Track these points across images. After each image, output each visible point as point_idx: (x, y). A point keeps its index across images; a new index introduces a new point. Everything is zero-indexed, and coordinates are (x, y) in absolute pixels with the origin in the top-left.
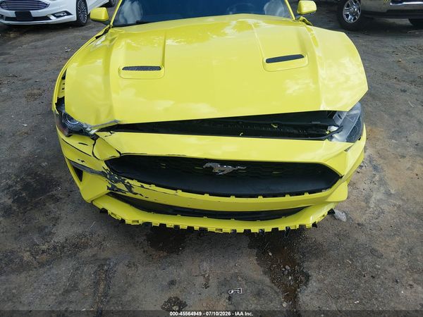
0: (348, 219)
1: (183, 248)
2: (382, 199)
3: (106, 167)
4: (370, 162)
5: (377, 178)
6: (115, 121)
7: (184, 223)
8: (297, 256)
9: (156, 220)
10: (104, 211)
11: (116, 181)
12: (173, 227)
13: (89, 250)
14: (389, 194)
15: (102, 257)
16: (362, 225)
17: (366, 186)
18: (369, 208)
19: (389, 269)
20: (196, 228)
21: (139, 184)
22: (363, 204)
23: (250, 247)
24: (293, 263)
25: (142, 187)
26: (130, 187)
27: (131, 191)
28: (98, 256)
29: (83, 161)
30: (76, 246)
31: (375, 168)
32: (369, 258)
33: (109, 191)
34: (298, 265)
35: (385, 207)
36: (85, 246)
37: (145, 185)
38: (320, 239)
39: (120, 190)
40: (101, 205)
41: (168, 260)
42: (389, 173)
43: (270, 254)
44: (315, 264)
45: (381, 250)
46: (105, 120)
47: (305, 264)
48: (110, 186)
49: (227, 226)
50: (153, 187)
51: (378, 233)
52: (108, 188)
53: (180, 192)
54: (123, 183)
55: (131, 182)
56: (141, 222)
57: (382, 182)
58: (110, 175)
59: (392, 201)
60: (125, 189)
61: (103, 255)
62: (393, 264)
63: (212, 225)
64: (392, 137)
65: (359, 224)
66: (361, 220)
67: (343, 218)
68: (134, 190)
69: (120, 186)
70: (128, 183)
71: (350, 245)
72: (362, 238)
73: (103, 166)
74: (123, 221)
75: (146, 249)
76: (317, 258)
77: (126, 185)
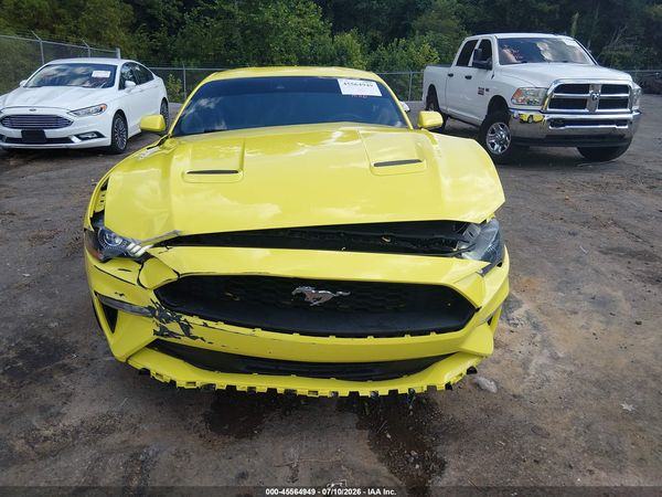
0: (499, 390)
1: (260, 431)
2: (545, 364)
3: (156, 300)
4: (528, 319)
5: (538, 338)
6: (175, 232)
7: (262, 384)
8: (427, 439)
9: (221, 381)
10: (146, 372)
11: (169, 320)
12: (246, 390)
13: (117, 436)
14: (555, 358)
15: (136, 444)
16: (519, 397)
17: (523, 349)
18: (529, 375)
19: (559, 451)
20: (280, 390)
21: (201, 321)
22: (520, 370)
23: (359, 427)
24: (421, 447)
25: (205, 325)
26: (186, 328)
27: (188, 334)
28: (131, 443)
29: (121, 295)
30: (97, 431)
31: (535, 326)
32: (531, 439)
33: (156, 337)
34: (430, 449)
35: (550, 373)
36: (111, 430)
37: (210, 323)
38: (459, 416)
39: (172, 334)
40: (139, 363)
41: (238, 446)
42: (554, 332)
43: (389, 436)
44: (453, 447)
45: (548, 427)
46: (161, 232)
47: (439, 448)
48: (158, 330)
49: (326, 388)
50: (221, 325)
51: (541, 406)
52: (156, 333)
53: (258, 332)
54: (178, 321)
55: (189, 319)
56: (198, 385)
57: (545, 343)
58: (160, 310)
59: (560, 366)
60: (180, 331)
61: (137, 442)
62: (564, 446)
63: (303, 386)
64: (559, 289)
65: (514, 396)
66: (518, 391)
67: (492, 388)
68: (193, 332)
69: (174, 327)
70: (185, 320)
71: (502, 423)
72: (520, 414)
73: (150, 298)
74: (173, 383)
75: (203, 433)
76: (456, 439)
77: (182, 325)
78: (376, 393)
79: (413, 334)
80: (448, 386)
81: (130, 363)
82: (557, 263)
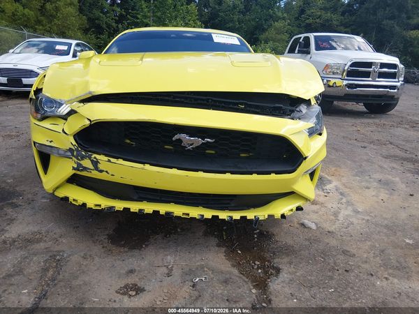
0: (318, 228)
1: (147, 246)
2: (350, 215)
3: (74, 143)
4: (337, 190)
5: (344, 200)
6: (90, 93)
7: (149, 208)
8: (267, 255)
9: (119, 205)
10: (66, 199)
11: (83, 157)
12: (137, 211)
13: (41, 244)
14: (357, 212)
15: (55, 250)
16: (332, 232)
17: (334, 206)
18: (338, 220)
19: (363, 266)
20: (162, 212)
21: (106, 158)
22: (332, 217)
23: (218, 246)
24: (263, 259)
25: (109, 161)
26: (95, 163)
27: (96, 168)
28: (52, 249)
29: (51, 142)
30: (29, 241)
31: (342, 194)
32: (342, 257)
33: (74, 172)
34: (268, 261)
35: (354, 220)
36: (39, 241)
37: (112, 160)
38: (290, 242)
39: (85, 169)
40: (61, 193)
41: (129, 254)
42: (354, 197)
43: (239, 252)
44: (286, 260)
45: (354, 251)
46: (81, 93)
47: (276, 261)
48: (75, 166)
49: (195, 212)
50: (121, 161)
51: (349, 238)
52: (74, 168)
53: (147, 167)
54: (90, 158)
55: (98, 157)
56: (103, 207)
57: (349, 203)
58: (77, 150)
59: (359, 216)
60: (91, 166)
61: (57, 248)
62: (366, 262)
63: (178, 210)
64: (356, 175)
65: (329, 232)
66: (330, 230)
67: (313, 226)
68: (101, 167)
69: (87, 163)
70: (95, 158)
71: (321, 247)
72: (333, 242)
73: (70, 142)
74: (84, 205)
75: (105, 245)
76: (288, 255)
77: (92, 161)
78: (231, 217)
79: (259, 173)
80: (283, 216)
81: (56, 194)
82: (355, 162)
